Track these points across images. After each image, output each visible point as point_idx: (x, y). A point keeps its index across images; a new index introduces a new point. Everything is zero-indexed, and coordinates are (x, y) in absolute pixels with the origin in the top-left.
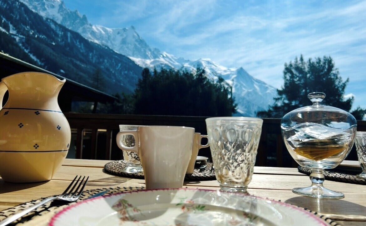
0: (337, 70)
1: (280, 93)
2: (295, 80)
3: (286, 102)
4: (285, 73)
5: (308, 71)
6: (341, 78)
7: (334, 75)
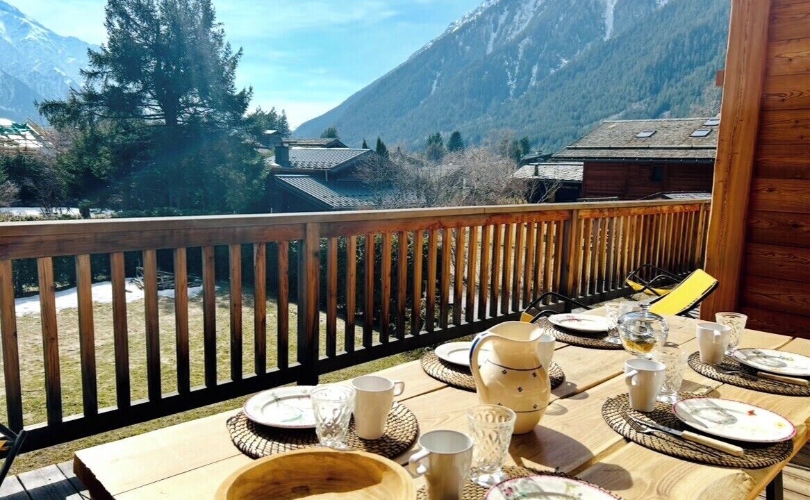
0: (221, 27)
1: (98, 60)
2: (134, 34)
3: (113, 82)
4: (110, 15)
5: (163, 18)
6: (228, 45)
7: (215, 36)
